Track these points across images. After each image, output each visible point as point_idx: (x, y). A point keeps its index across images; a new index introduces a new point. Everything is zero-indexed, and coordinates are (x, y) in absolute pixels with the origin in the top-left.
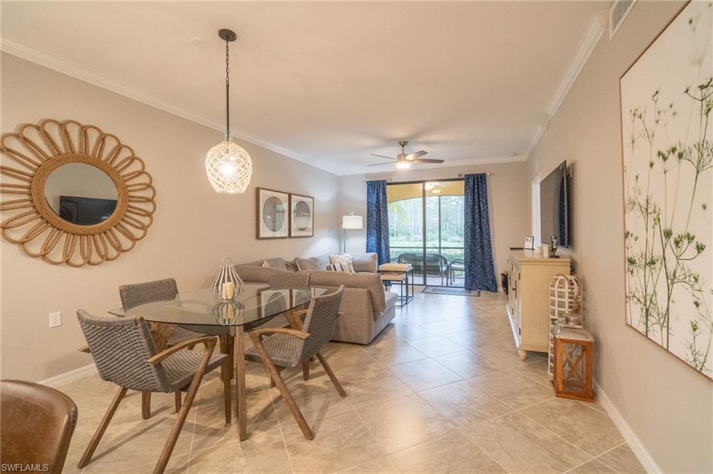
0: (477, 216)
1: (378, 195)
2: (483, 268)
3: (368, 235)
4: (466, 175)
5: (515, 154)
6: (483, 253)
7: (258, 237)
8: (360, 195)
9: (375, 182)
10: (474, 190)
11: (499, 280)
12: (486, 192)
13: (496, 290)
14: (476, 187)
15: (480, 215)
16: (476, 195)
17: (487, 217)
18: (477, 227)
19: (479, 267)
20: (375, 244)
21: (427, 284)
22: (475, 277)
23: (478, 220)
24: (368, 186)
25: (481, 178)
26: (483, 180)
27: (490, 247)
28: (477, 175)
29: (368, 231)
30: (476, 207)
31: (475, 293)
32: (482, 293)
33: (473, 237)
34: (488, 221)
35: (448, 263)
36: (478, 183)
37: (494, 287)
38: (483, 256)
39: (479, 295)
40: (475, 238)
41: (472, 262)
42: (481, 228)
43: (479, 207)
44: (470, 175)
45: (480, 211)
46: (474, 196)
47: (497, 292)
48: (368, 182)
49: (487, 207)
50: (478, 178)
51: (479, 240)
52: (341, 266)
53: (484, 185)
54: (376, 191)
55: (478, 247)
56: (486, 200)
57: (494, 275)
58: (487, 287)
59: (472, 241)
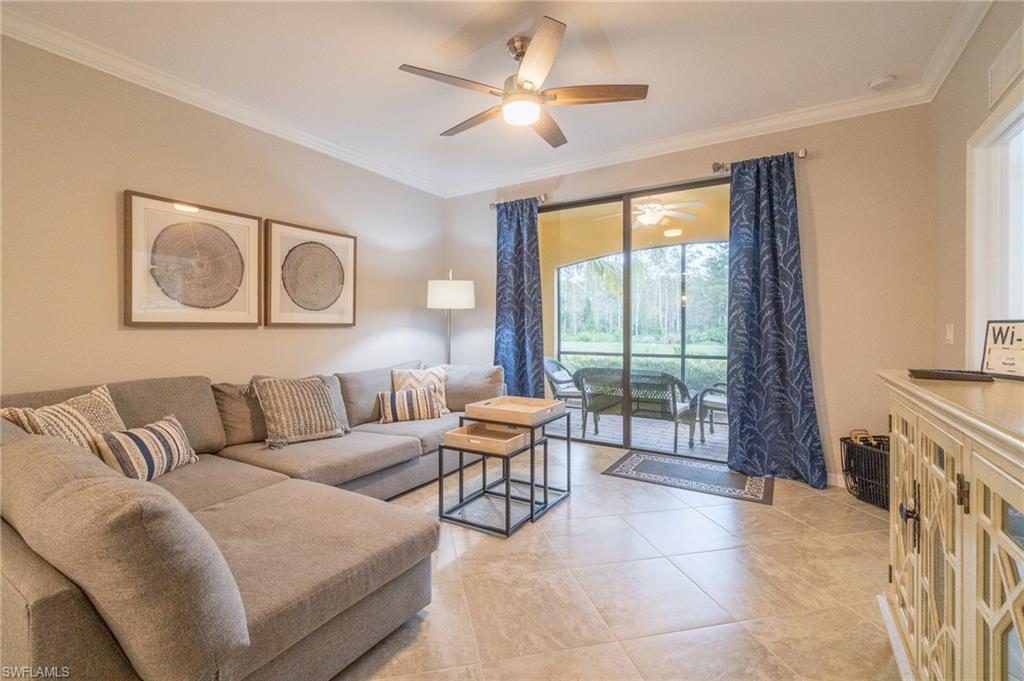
0: (765, 273)
1: (519, 233)
2: (783, 414)
3: (498, 325)
4: (733, 166)
5: (894, 81)
6: (782, 375)
7: (127, 321)
8: (483, 238)
9: (513, 205)
10: (757, 202)
11: (835, 456)
12: (794, 203)
13: (822, 483)
14: (763, 192)
15: (775, 271)
16: (764, 217)
17: (798, 276)
18: (767, 303)
19: (771, 412)
20: (511, 346)
21: (634, 444)
22: (760, 442)
23: (769, 283)
24: (500, 215)
25: (780, 166)
26: (786, 175)
27: (806, 360)
28: (768, 162)
29: (498, 314)
30: (764, 248)
31: (755, 485)
32: (781, 485)
33: (754, 332)
34: (798, 287)
35: (692, 393)
36: (770, 182)
37: (818, 474)
38: (784, 382)
39: (768, 499)
40: (758, 333)
41: (749, 397)
42: (777, 304)
43: (774, 250)
44: (744, 164)
45: (775, 258)
46: (757, 219)
47: (825, 487)
48: (498, 206)
49: (798, 247)
50: (769, 168)
51: (772, 339)
52: (409, 395)
53: (789, 187)
54: (515, 225)
55: (769, 358)
56: (795, 229)
57: (815, 440)
58: (792, 467)
59: (751, 343)
